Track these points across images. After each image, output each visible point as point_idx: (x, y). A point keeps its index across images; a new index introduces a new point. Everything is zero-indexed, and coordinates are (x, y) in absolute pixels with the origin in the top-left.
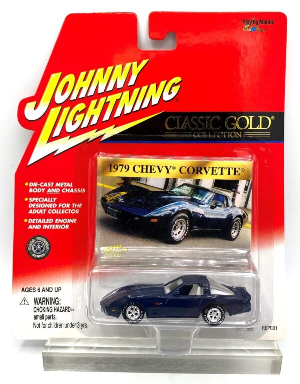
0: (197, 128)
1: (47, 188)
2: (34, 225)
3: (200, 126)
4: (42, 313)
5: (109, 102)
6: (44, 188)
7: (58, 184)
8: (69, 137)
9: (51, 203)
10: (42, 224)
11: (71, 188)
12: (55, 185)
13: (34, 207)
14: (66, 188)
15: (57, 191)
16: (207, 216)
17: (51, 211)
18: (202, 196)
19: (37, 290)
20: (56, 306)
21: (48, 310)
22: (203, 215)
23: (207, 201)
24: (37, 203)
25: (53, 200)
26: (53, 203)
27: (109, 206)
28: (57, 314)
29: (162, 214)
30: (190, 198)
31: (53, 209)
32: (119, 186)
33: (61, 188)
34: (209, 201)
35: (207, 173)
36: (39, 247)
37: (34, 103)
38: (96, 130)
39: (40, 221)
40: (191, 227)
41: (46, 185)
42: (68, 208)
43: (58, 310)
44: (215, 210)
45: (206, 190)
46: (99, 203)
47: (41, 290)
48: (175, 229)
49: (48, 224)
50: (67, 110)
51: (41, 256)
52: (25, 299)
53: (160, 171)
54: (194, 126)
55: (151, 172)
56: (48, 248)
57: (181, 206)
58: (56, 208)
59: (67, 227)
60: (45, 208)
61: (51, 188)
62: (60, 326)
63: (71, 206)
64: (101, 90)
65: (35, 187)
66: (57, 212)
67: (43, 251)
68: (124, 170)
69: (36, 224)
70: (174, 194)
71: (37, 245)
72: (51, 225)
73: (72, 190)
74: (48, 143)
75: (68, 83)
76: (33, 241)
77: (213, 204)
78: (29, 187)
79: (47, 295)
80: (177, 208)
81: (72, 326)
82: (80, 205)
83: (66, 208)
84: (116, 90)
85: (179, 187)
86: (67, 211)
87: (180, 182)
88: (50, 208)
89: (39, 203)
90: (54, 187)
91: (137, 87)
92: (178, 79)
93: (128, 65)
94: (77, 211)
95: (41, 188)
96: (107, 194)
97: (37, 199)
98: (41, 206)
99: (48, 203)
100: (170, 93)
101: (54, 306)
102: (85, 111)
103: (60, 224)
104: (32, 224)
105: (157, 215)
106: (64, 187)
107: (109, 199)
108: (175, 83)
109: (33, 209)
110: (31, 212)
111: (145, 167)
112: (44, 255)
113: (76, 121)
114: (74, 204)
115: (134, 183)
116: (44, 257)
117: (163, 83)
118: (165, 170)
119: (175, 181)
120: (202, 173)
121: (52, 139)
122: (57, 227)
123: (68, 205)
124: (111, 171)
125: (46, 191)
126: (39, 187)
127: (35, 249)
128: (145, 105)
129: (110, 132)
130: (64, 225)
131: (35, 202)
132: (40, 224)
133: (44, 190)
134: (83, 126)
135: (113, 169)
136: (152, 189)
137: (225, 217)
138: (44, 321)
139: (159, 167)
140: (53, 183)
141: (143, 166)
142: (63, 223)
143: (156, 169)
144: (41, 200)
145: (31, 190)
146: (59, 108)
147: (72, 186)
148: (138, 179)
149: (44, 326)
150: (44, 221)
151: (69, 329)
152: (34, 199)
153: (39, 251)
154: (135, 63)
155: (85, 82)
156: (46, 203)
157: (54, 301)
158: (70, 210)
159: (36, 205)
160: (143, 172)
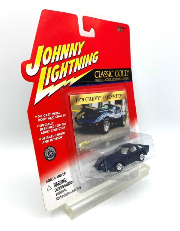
0: (106, 77)
1: (47, 117)
2: (45, 141)
3: (107, 75)
4: (59, 190)
5: (70, 64)
6: (46, 117)
7: (53, 114)
8: (54, 85)
9: (51, 125)
10: (49, 139)
11: (59, 115)
12: (51, 114)
13: (43, 130)
14: (57, 115)
15: (52, 118)
16: (115, 118)
17: (52, 131)
18: (112, 109)
19: (54, 178)
20: (65, 183)
21: (62, 187)
22: (113, 117)
23: (114, 111)
24: (44, 127)
25: (52, 123)
26: (52, 125)
27: (79, 121)
28: (66, 188)
29: (99, 120)
30: (108, 110)
31: (53, 129)
32: (81, 110)
33: (55, 116)
34: (114, 110)
35: (112, 97)
36: (50, 153)
37: (31, 64)
38: (66, 80)
39: (48, 137)
40: (110, 124)
41: (46, 115)
42: (60, 127)
43: (66, 185)
44: (117, 114)
45: (113, 106)
46: (74, 120)
47: (56, 177)
48: (105, 127)
49: (52, 138)
50: (50, 69)
51: (53, 158)
52: (49, 187)
53: (96, 99)
54: (105, 76)
55: (92, 100)
56: (55, 152)
57: (106, 115)
58: (54, 128)
59: (61, 137)
60: (49, 129)
61: (49, 116)
62: (69, 193)
63: (61, 125)
64: (66, 57)
65: (41, 118)
66: (55, 130)
67: (53, 154)
68: (82, 101)
69: (46, 140)
70: (102, 110)
71: (49, 152)
72: (54, 139)
73: (60, 116)
74: (43, 90)
75: (48, 52)
76: (47, 150)
77: (116, 112)
78: (37, 119)
79: (60, 179)
80: (104, 116)
81: (75, 190)
82: (65, 124)
83: (59, 127)
84: (72, 58)
85: (104, 106)
86: (60, 128)
87: (104, 104)
88: (51, 129)
89: (45, 127)
90: (51, 116)
91: (82, 56)
92: (97, 53)
93: (77, 44)
94: (65, 127)
95: (44, 117)
96: (77, 115)
97: (43, 125)
98: (46, 128)
99: (50, 126)
100: (95, 59)
101: (64, 184)
102: (59, 69)
103: (58, 136)
104: (44, 140)
105: (98, 121)
106: (56, 115)
107: (78, 117)
108: (96, 55)
109: (42, 131)
110: (42, 133)
111: (90, 98)
112: (54, 157)
113: (56, 76)
114: (62, 124)
115: (87, 107)
116: (54, 158)
117: (92, 54)
118: (97, 99)
119: (102, 103)
120: (110, 98)
121: (45, 87)
122: (57, 138)
123: (60, 125)
124: (77, 102)
125: (47, 119)
126: (43, 117)
127: (49, 155)
128: (86, 66)
129: (73, 80)
130: (60, 136)
131: (43, 127)
132: (48, 139)
133: (46, 118)
134: (60, 78)
135: (78, 101)
136: (94, 109)
137: (120, 117)
138: (61, 195)
139: (95, 97)
140: (50, 114)
141: (89, 98)
142: (59, 136)
143: (94, 98)
144: (46, 125)
145: (39, 120)
146: (46, 68)
147: (59, 114)
148: (88, 105)
149: (62, 197)
150: (50, 137)
151: (73, 193)
152: (42, 125)
153: (51, 156)
154: (80, 43)
155: (57, 52)
156: (48, 126)
157: (63, 181)
158: (61, 127)
159: (44, 129)
160: (89, 101)
